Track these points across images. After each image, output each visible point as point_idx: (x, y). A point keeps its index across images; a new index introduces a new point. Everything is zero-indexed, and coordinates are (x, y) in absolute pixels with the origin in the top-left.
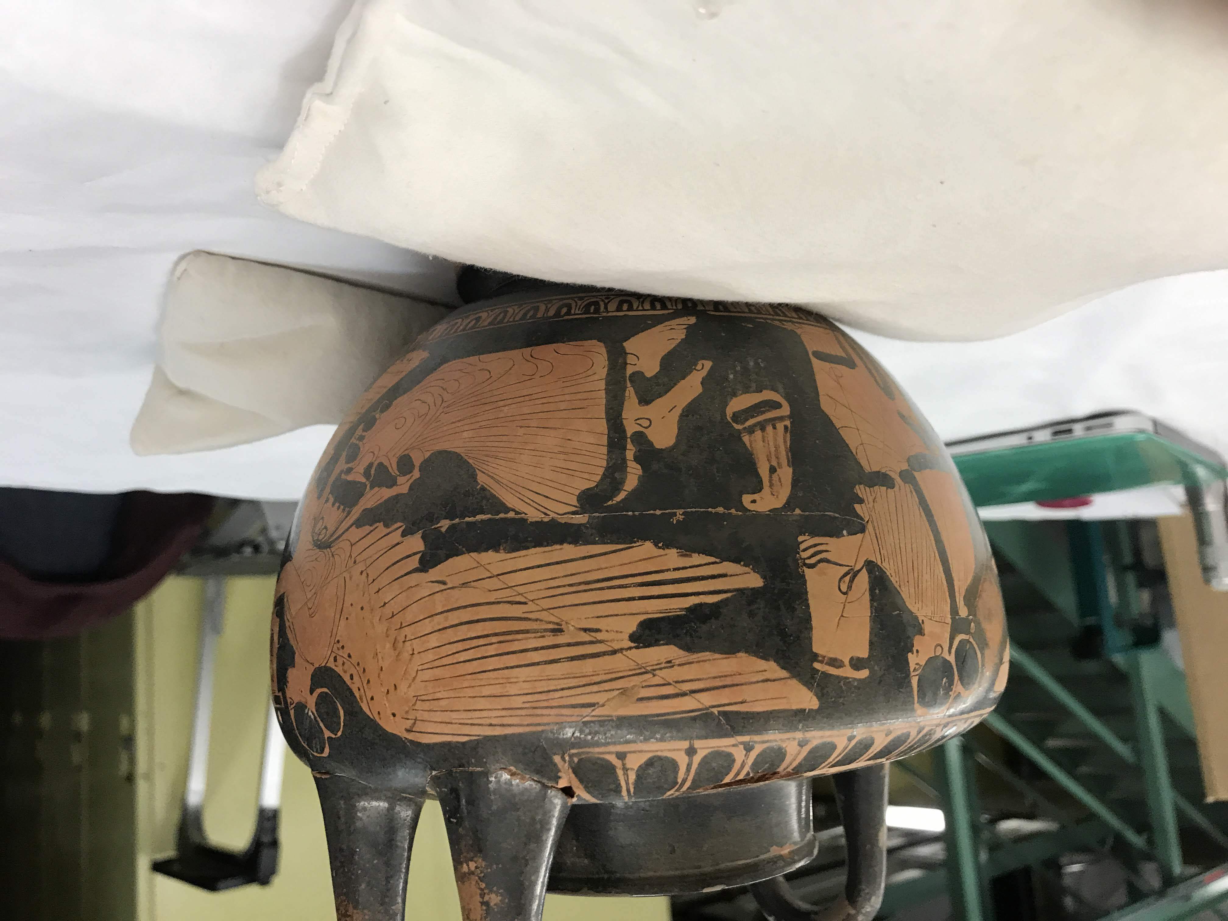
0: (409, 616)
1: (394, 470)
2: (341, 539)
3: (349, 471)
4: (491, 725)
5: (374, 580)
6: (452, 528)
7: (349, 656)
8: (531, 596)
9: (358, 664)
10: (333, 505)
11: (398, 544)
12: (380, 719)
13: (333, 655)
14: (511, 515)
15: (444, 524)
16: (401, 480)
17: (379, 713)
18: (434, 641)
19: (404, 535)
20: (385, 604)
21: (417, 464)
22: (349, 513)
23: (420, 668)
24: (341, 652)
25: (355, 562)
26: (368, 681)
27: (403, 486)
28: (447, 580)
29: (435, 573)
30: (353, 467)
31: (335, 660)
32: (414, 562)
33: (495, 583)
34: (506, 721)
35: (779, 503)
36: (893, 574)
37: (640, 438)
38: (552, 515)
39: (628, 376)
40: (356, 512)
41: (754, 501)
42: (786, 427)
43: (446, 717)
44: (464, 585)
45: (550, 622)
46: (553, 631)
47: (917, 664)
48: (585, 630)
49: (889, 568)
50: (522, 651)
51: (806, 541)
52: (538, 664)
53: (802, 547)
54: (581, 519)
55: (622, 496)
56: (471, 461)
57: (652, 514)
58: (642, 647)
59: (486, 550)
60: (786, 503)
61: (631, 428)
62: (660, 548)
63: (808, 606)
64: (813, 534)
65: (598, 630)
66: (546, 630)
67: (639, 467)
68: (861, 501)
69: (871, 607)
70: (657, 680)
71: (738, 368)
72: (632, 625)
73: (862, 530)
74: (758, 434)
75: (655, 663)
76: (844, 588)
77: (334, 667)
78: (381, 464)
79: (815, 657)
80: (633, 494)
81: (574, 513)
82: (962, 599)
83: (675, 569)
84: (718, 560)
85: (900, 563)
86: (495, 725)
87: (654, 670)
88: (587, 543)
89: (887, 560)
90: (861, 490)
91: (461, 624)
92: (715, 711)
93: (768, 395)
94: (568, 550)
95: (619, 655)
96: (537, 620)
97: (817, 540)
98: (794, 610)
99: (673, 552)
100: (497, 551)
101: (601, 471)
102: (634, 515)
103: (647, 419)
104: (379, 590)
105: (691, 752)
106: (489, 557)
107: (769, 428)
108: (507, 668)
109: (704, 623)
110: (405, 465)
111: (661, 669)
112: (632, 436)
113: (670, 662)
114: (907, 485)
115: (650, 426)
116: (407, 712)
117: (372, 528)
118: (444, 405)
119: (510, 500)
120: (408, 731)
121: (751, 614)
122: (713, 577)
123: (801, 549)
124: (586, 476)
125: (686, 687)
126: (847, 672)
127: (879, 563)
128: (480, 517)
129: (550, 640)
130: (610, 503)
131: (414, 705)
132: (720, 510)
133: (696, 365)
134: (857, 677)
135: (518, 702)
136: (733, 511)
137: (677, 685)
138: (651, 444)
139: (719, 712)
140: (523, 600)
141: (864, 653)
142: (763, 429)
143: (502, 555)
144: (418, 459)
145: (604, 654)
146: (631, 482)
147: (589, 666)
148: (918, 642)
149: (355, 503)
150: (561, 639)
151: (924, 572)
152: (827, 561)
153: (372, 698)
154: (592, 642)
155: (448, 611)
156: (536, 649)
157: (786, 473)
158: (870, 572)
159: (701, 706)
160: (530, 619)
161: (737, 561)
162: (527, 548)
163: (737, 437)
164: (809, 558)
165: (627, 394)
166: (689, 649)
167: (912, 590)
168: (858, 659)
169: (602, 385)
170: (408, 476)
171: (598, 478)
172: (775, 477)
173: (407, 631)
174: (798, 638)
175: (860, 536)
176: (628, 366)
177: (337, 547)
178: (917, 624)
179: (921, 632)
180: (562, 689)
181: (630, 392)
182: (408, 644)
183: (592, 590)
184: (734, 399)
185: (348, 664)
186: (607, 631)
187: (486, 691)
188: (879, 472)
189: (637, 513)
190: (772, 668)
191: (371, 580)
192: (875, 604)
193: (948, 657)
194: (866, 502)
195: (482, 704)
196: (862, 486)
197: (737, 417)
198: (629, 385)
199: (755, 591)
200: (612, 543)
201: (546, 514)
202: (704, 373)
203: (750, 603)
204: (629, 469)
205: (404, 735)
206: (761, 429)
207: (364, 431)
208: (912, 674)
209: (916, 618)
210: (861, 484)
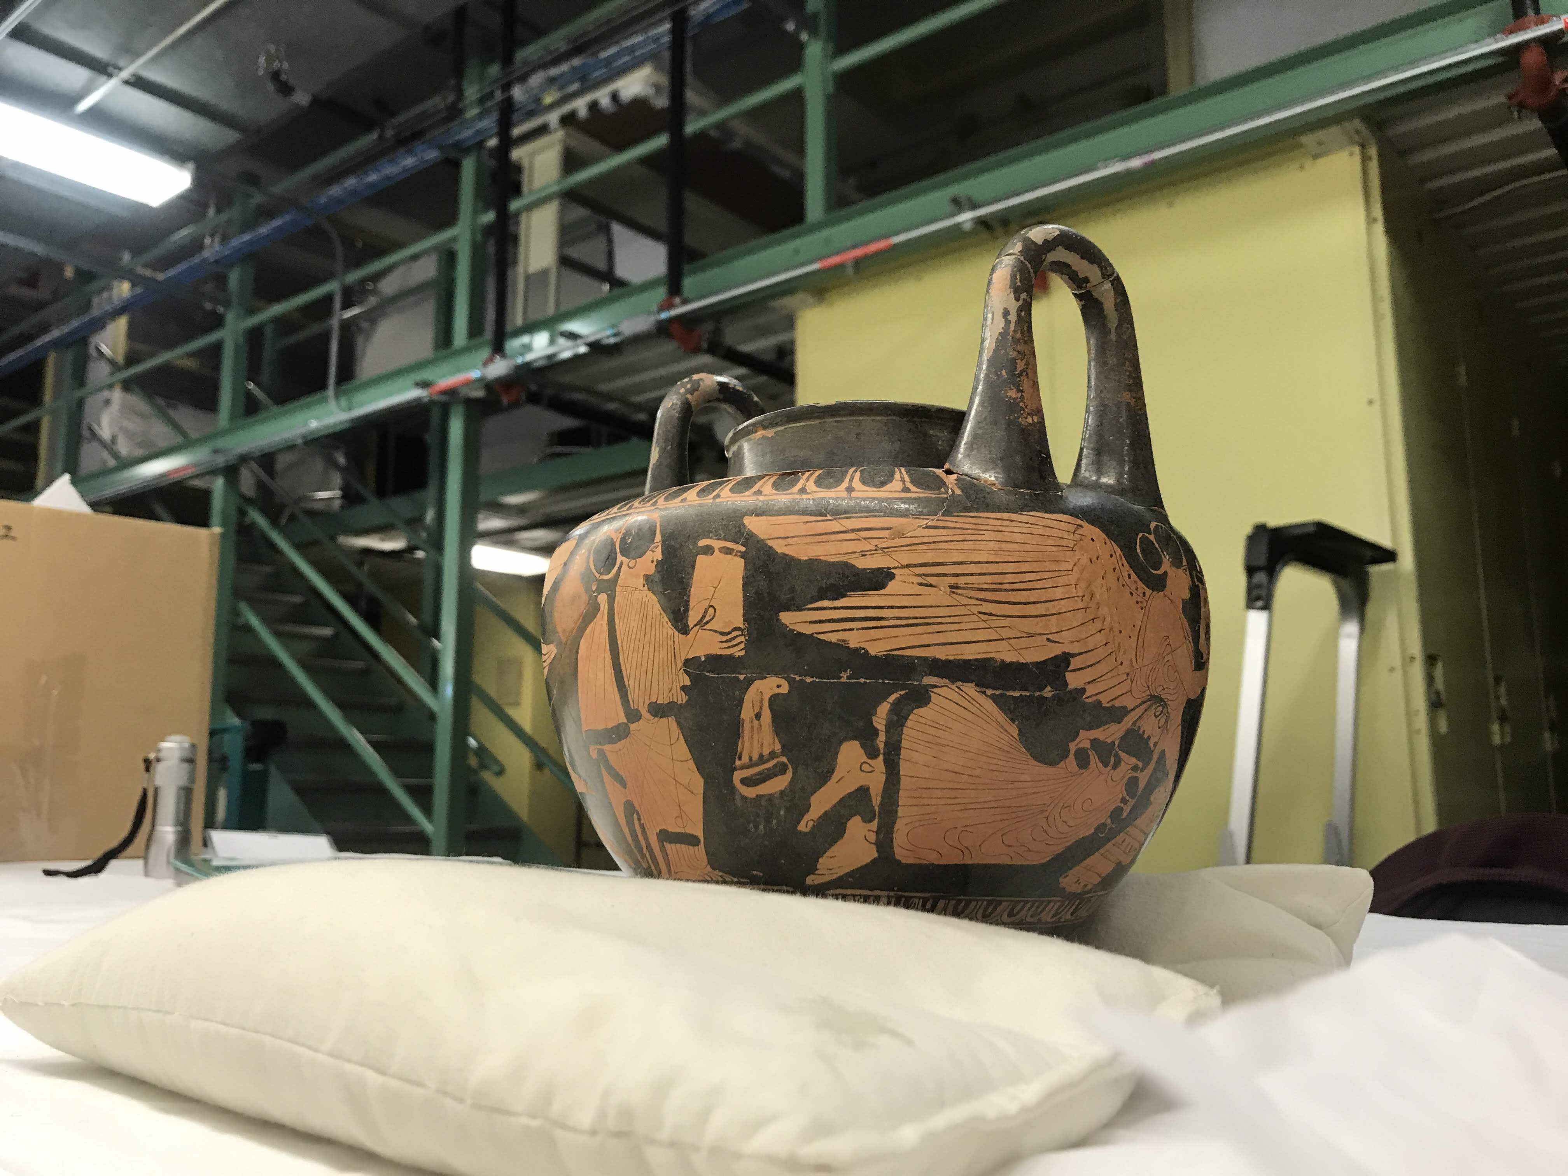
0: (1080, 617)
1: (1093, 757)
2: (1143, 699)
3: (1135, 768)
4: (1012, 521)
5: (1110, 654)
6: (1041, 689)
7: (1132, 594)
8: (975, 618)
9: (1124, 585)
10: (1149, 738)
11: (1089, 683)
12: (1105, 539)
13: (1146, 599)
14: (989, 692)
15: (1048, 692)
16: (1086, 744)
17: (1106, 543)
18: (1058, 593)
19: (1084, 690)
20: (1100, 631)
21: (1071, 756)
22: (1134, 723)
23: (1070, 573)
24: (1139, 599)
25: (1128, 675)
26: (1114, 569)
27: (1084, 739)
28: (1046, 642)
29: (1055, 651)
30: (1130, 771)
31: (1144, 594)
32: (1075, 663)
33: (1005, 633)
34: (999, 523)
35: (758, 684)
36: (665, 623)
37: (872, 754)
38: (953, 687)
39: (876, 820)
40: (1128, 721)
41: (779, 686)
42: (740, 759)
43: (1048, 532)
44: (1031, 635)
45: (959, 595)
46: (957, 588)
47: (653, 552)
48: (931, 586)
49: (668, 628)
50: (984, 574)
51: (738, 652)
52: (971, 563)
53: (742, 646)
54: (928, 680)
55: (892, 698)
56: (1024, 750)
57: (867, 679)
58: (885, 568)
59: (1011, 663)
60: (751, 684)
61: (879, 763)
62: (863, 649)
63: (744, 596)
64: (731, 657)
65: (921, 584)
66: (964, 589)
67: (875, 724)
68: (683, 688)
69: (689, 596)
70: (875, 542)
71: (774, 822)
72: (892, 586)
73: (687, 662)
74: (766, 752)
75: (875, 555)
76: (711, 610)
77: (1147, 589)
78: (1106, 766)
79: (743, 556)
80: (884, 699)
81: (935, 686)
82: (602, 609)
83: (852, 629)
84: (815, 635)
85: (657, 636)
86: (1008, 520)
87: (876, 550)
88: (925, 659)
89: (669, 637)
90: (682, 698)
91: (1034, 603)
92: (829, 517)
93: (750, 792)
94: (942, 654)
95: (904, 563)
96: (970, 598)
97: (728, 652)
98: (756, 593)
99: (852, 645)
100: (1002, 661)
101: (909, 723)
102: (883, 679)
103: (864, 772)
104: (1105, 645)
105: (850, 489)
106: (1010, 657)
107: (755, 757)
108: (997, 563)
109: (832, 585)
110: (1083, 760)
111: (870, 550)
112: (879, 755)
113: (863, 555)
114: (636, 708)
115: (862, 764)
116: (1081, 540)
117: (1112, 703)
118: (1046, 814)
119: (990, 706)
120: (1081, 526)
121: (792, 590)
122: (821, 622)
123: (743, 644)
124: (921, 720)
125: (852, 536)
126: (717, 544)
127: (676, 632)
128: (1017, 694)
129: (961, 581)
130: (903, 692)
131: (1075, 545)
132: (809, 680)
133: (813, 825)
134: (709, 540)
135: (988, 536)
136: (798, 678)
137: (858, 538)
138: (863, 746)
139: (826, 516)
140: (982, 616)
141: (701, 560)
142: (761, 756)
143: (998, 657)
144: (1071, 762)
145: (916, 566)
146: (883, 709)
147: (929, 558)
148: (651, 569)
149: (1129, 732)
150: (952, 580)
151: (635, 629)
152: (722, 634)
153: (1111, 556)
154: (927, 575)
155: (1046, 615)
156: (972, 574)
157: (747, 713)
158: (686, 625)
159: (840, 521)
160: (977, 599)
161: (800, 634)
162: (976, 660)
163: (786, 749)
164: (738, 636)
165: (879, 799)
166: (846, 564)
167: (650, 612)
168: (705, 553)
169: (901, 811)
170: (1081, 746)
171: (911, 717)
172: (757, 710)
173: (1080, 605)
174: (756, 571)
175: (690, 656)
176: (875, 830)
177: (1144, 695)
178: (650, 584)
179: (647, 577)
180: (951, 541)
181: (876, 801)
182: (1080, 594)
183: (923, 618)
184: (783, 788)
185: (1133, 588)
186: (913, 583)
187: (1015, 547)
188: (661, 718)
189: (880, 681)
190: (779, 547)
191: (1113, 655)
192: (685, 598)
193: (624, 559)
194: (679, 688)
195: (1018, 538)
196: (680, 702)
197: (782, 769)
198: (877, 809)
199: (787, 609)
200: (903, 656)
201: (959, 688)
202: (807, 817)
203: (793, 598)
204: (884, 722)
205: (1084, 523)
206: (763, 756)
207: (1122, 809)
208: (660, 544)
209: (649, 589)
210: (681, 705)
